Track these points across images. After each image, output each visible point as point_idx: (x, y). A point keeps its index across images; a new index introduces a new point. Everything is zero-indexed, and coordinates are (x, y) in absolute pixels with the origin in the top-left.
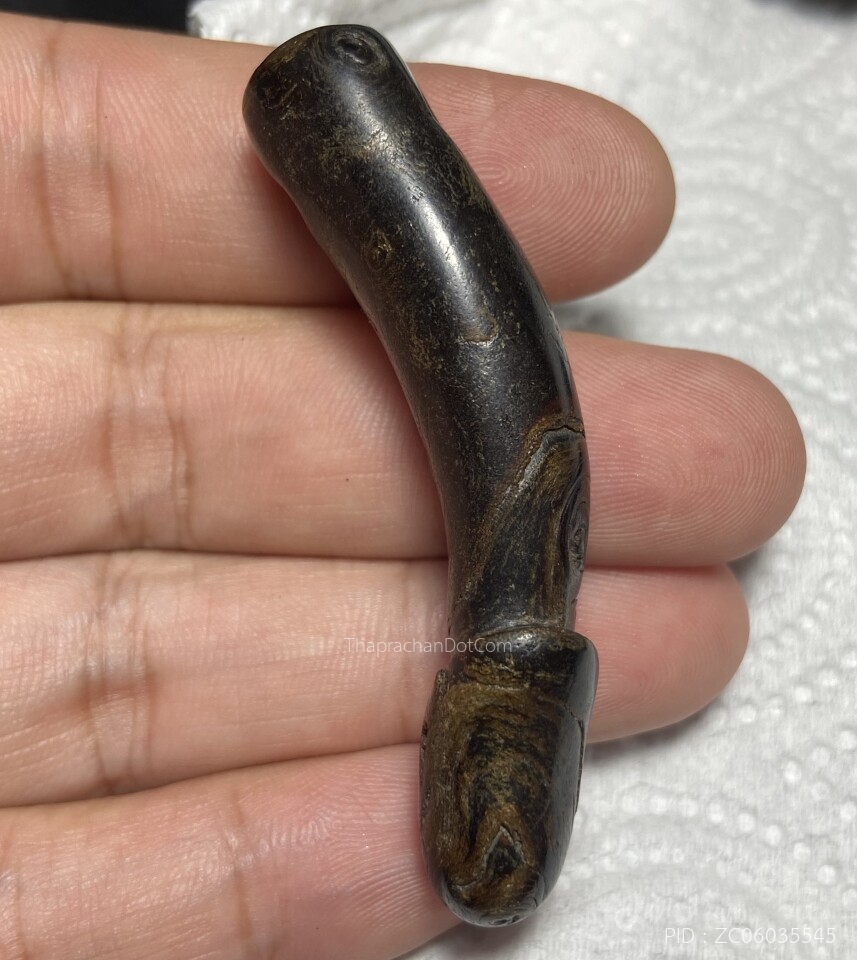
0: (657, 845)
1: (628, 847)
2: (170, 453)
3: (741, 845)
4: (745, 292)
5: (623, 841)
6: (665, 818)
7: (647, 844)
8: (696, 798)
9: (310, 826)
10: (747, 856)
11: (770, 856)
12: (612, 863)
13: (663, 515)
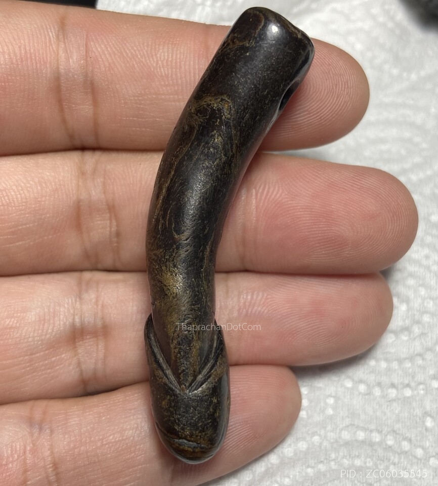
0: (358, 457)
1: (344, 457)
2: (109, 221)
3: (403, 457)
5: (341, 454)
6: (363, 442)
7: (354, 455)
8: (380, 432)
11: (418, 463)
12: (335, 464)
13: (346, 248)
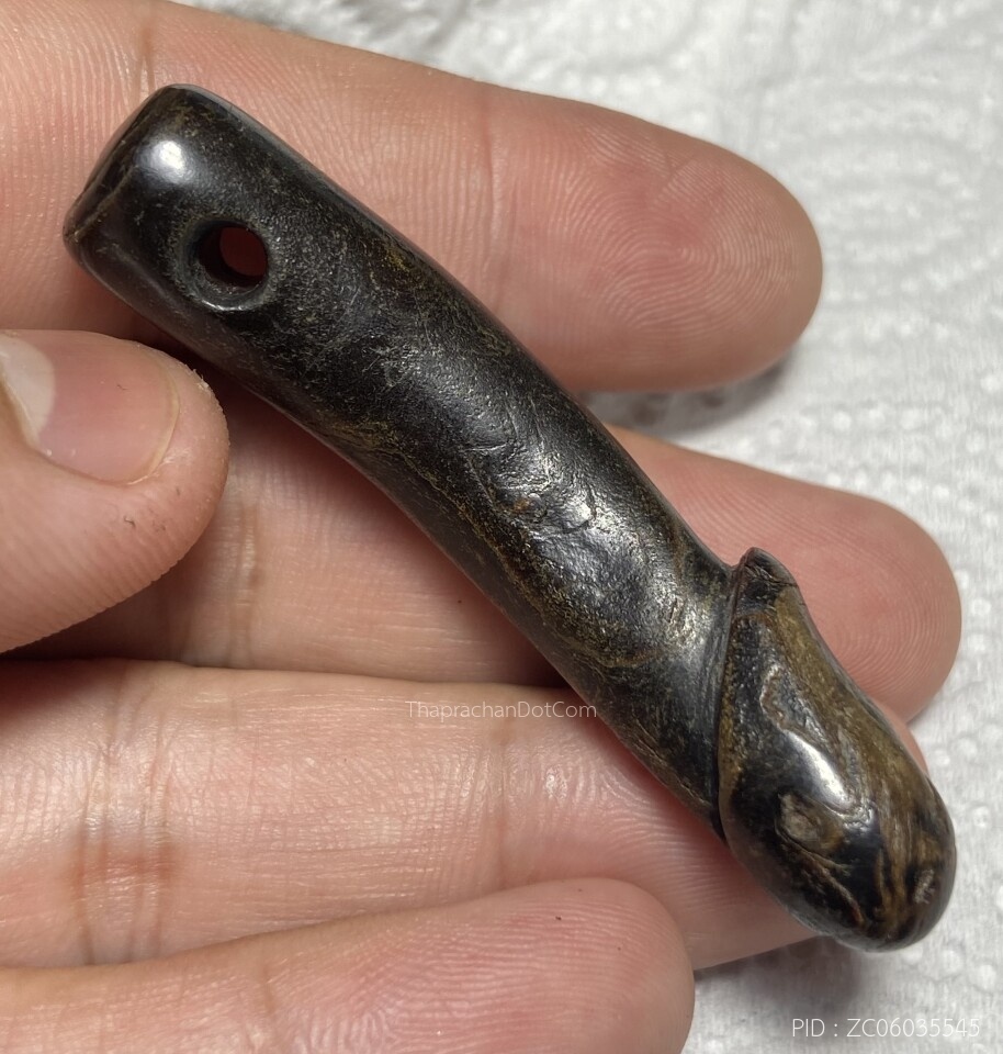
4: (940, 280)
9: (365, 1022)
10: (954, 1005)
